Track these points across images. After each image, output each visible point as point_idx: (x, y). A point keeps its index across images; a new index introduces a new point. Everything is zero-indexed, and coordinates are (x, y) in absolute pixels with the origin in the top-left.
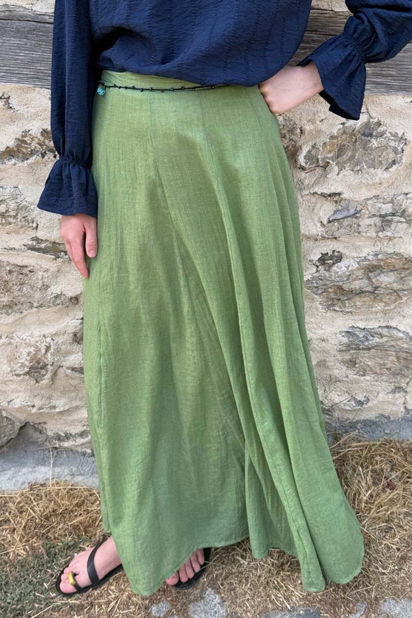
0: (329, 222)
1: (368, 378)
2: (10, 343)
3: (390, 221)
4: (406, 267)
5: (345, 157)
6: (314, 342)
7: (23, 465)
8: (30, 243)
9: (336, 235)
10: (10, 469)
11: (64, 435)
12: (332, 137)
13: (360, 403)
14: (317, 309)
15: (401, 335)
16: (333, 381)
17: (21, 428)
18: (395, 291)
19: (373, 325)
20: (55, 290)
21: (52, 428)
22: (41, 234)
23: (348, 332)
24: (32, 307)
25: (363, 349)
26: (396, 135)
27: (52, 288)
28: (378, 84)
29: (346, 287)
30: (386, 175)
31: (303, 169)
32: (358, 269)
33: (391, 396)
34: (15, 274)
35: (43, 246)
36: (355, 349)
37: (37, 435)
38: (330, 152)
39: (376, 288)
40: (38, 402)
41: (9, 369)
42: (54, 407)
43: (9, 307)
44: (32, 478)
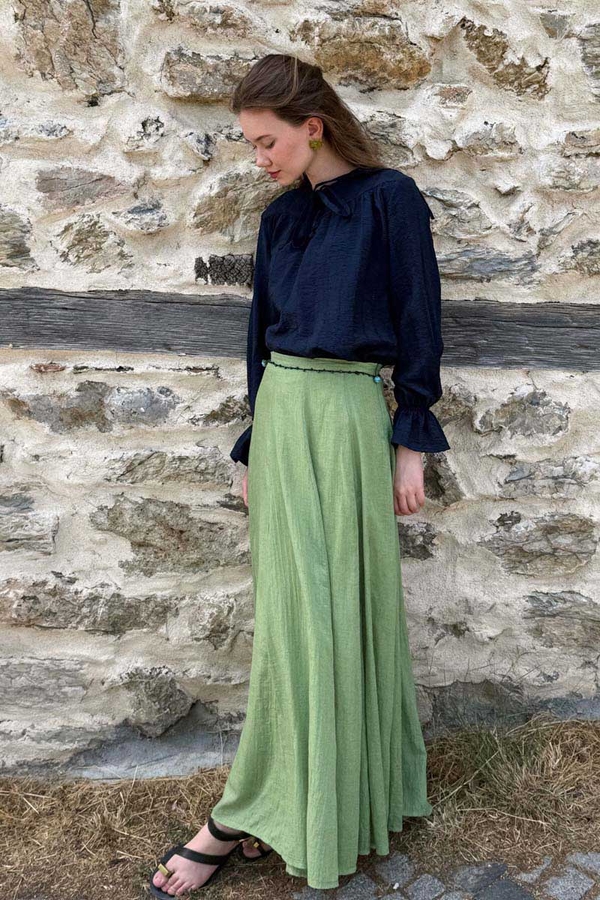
0: (506, 483)
1: (555, 649)
2: (193, 605)
3: (562, 483)
4: (582, 529)
5: (516, 423)
6: (498, 606)
7: (191, 750)
8: (224, 500)
9: (514, 495)
10: (176, 754)
11: (235, 715)
12: (504, 405)
13: (549, 678)
14: (499, 571)
15: (584, 600)
16: (520, 653)
17: (193, 705)
18: (574, 554)
19: (556, 589)
20: (242, 547)
21: (224, 707)
22: (234, 491)
23: (531, 597)
24: (218, 565)
25: (548, 616)
26: (560, 404)
27: (240, 545)
28: (541, 360)
29: (526, 548)
30: (554, 440)
31: (479, 432)
32: (536, 530)
33: (581, 671)
34: (205, 531)
35: (235, 502)
36: (540, 616)
37: (207, 716)
38: (502, 417)
39: (555, 550)
40: (214, 673)
41: (190, 632)
42: (229, 680)
43: (196, 565)
44: (201, 763)
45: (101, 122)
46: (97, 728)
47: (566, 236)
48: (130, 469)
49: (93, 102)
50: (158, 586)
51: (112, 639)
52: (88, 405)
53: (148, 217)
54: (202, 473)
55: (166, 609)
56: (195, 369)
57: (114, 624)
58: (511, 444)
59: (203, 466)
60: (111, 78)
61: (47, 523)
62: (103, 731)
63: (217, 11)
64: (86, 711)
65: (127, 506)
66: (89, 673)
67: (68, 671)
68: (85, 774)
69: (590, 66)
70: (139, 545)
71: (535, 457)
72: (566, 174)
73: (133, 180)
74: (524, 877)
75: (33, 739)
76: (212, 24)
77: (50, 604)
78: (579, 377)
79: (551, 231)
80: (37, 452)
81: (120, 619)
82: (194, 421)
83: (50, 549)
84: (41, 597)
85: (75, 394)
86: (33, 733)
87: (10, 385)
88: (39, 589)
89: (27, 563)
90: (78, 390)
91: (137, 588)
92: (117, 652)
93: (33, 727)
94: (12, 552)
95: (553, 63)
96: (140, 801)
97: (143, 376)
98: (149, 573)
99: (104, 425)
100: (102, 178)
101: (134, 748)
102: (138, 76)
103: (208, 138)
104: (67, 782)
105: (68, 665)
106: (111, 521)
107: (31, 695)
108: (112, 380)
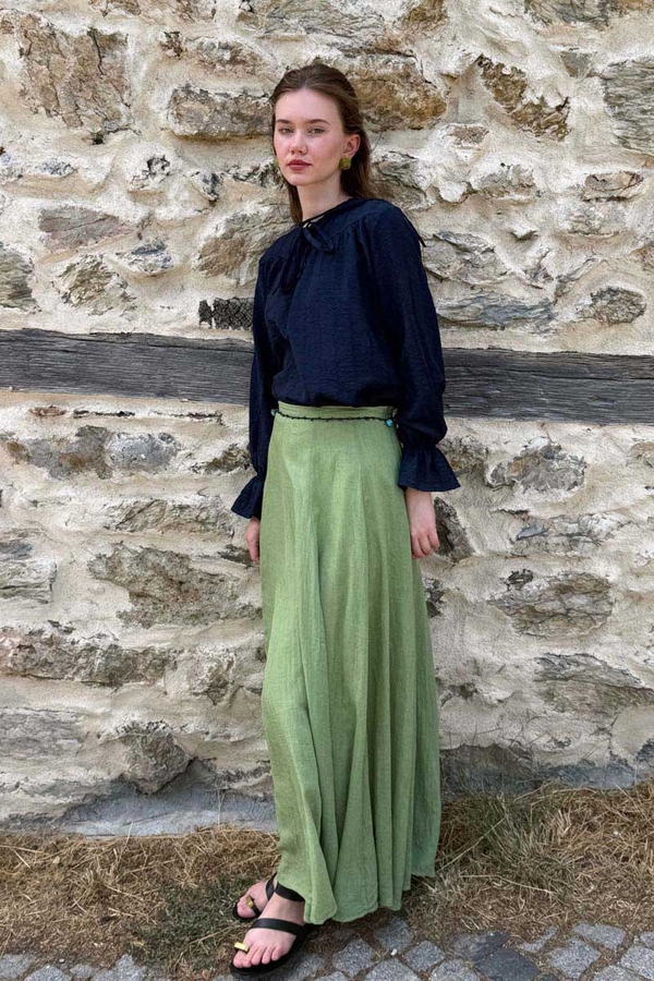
0: (518, 539)
1: (567, 714)
2: (192, 658)
3: (577, 541)
4: (598, 589)
5: (529, 477)
6: (508, 668)
7: (187, 808)
8: (225, 551)
9: (526, 552)
10: (172, 812)
11: (234, 773)
12: (517, 458)
13: (561, 744)
14: (510, 631)
15: (598, 663)
16: (530, 717)
17: (191, 762)
18: (589, 615)
19: (569, 652)
20: (243, 600)
21: (223, 765)
22: (236, 542)
23: (543, 659)
24: (218, 618)
25: (561, 679)
26: (575, 459)
27: (240, 598)
28: (556, 412)
29: (538, 608)
30: (569, 495)
31: (490, 486)
32: (550, 589)
33: (594, 737)
34: (205, 583)
35: (236, 554)
36: (552, 679)
37: (205, 774)
38: (515, 471)
39: (569, 610)
40: (212, 729)
41: (188, 686)
42: (228, 736)
43: (196, 618)
44: (196, 821)
45: (106, 161)
46: (92, 782)
47: (584, 283)
48: (130, 517)
49: (98, 140)
50: (156, 638)
51: (108, 691)
52: (88, 451)
53: (151, 259)
54: (203, 522)
55: (165, 662)
56: (197, 416)
57: (111, 676)
58: (523, 499)
59: (203, 515)
60: (117, 116)
61: (44, 570)
62: (97, 786)
63: (226, 47)
64: (81, 765)
65: (126, 555)
66: (85, 726)
67: (64, 723)
68: (80, 830)
69: (612, 106)
70: (137, 596)
71: (547, 514)
72: (586, 218)
73: (137, 220)
74: (527, 947)
75: (26, 792)
76: (220, 61)
77: (46, 654)
78: (596, 431)
79: (569, 278)
80: (35, 497)
81: (117, 671)
82: (195, 469)
83: (47, 597)
84: (37, 646)
85: (74, 439)
86: (27, 786)
87: (9, 429)
88: (35, 638)
89: (23, 611)
90: (78, 435)
91: (134, 640)
92: (113, 705)
93: (26, 779)
94: (9, 600)
95: (574, 103)
96: (133, 859)
97: (144, 422)
98: (147, 625)
99: (104, 472)
100: (106, 217)
101: (129, 804)
102: (144, 113)
103: (215, 178)
104: (61, 837)
105: (64, 717)
106: (108, 570)
107: (27, 748)
108: (112, 425)
